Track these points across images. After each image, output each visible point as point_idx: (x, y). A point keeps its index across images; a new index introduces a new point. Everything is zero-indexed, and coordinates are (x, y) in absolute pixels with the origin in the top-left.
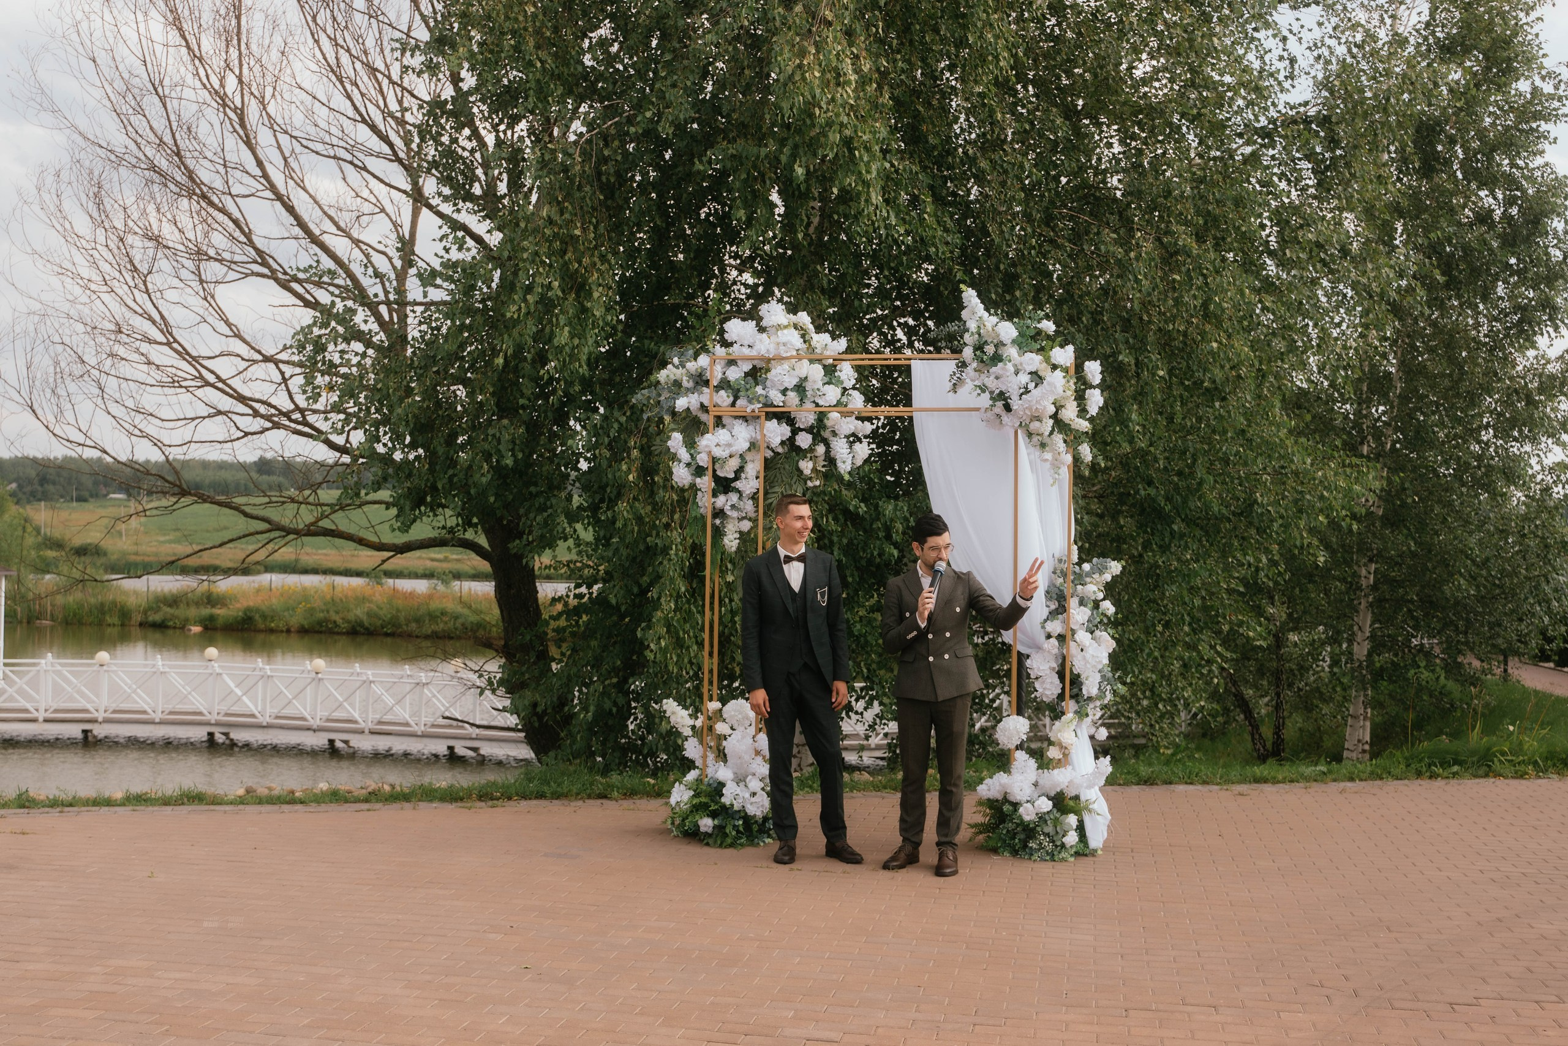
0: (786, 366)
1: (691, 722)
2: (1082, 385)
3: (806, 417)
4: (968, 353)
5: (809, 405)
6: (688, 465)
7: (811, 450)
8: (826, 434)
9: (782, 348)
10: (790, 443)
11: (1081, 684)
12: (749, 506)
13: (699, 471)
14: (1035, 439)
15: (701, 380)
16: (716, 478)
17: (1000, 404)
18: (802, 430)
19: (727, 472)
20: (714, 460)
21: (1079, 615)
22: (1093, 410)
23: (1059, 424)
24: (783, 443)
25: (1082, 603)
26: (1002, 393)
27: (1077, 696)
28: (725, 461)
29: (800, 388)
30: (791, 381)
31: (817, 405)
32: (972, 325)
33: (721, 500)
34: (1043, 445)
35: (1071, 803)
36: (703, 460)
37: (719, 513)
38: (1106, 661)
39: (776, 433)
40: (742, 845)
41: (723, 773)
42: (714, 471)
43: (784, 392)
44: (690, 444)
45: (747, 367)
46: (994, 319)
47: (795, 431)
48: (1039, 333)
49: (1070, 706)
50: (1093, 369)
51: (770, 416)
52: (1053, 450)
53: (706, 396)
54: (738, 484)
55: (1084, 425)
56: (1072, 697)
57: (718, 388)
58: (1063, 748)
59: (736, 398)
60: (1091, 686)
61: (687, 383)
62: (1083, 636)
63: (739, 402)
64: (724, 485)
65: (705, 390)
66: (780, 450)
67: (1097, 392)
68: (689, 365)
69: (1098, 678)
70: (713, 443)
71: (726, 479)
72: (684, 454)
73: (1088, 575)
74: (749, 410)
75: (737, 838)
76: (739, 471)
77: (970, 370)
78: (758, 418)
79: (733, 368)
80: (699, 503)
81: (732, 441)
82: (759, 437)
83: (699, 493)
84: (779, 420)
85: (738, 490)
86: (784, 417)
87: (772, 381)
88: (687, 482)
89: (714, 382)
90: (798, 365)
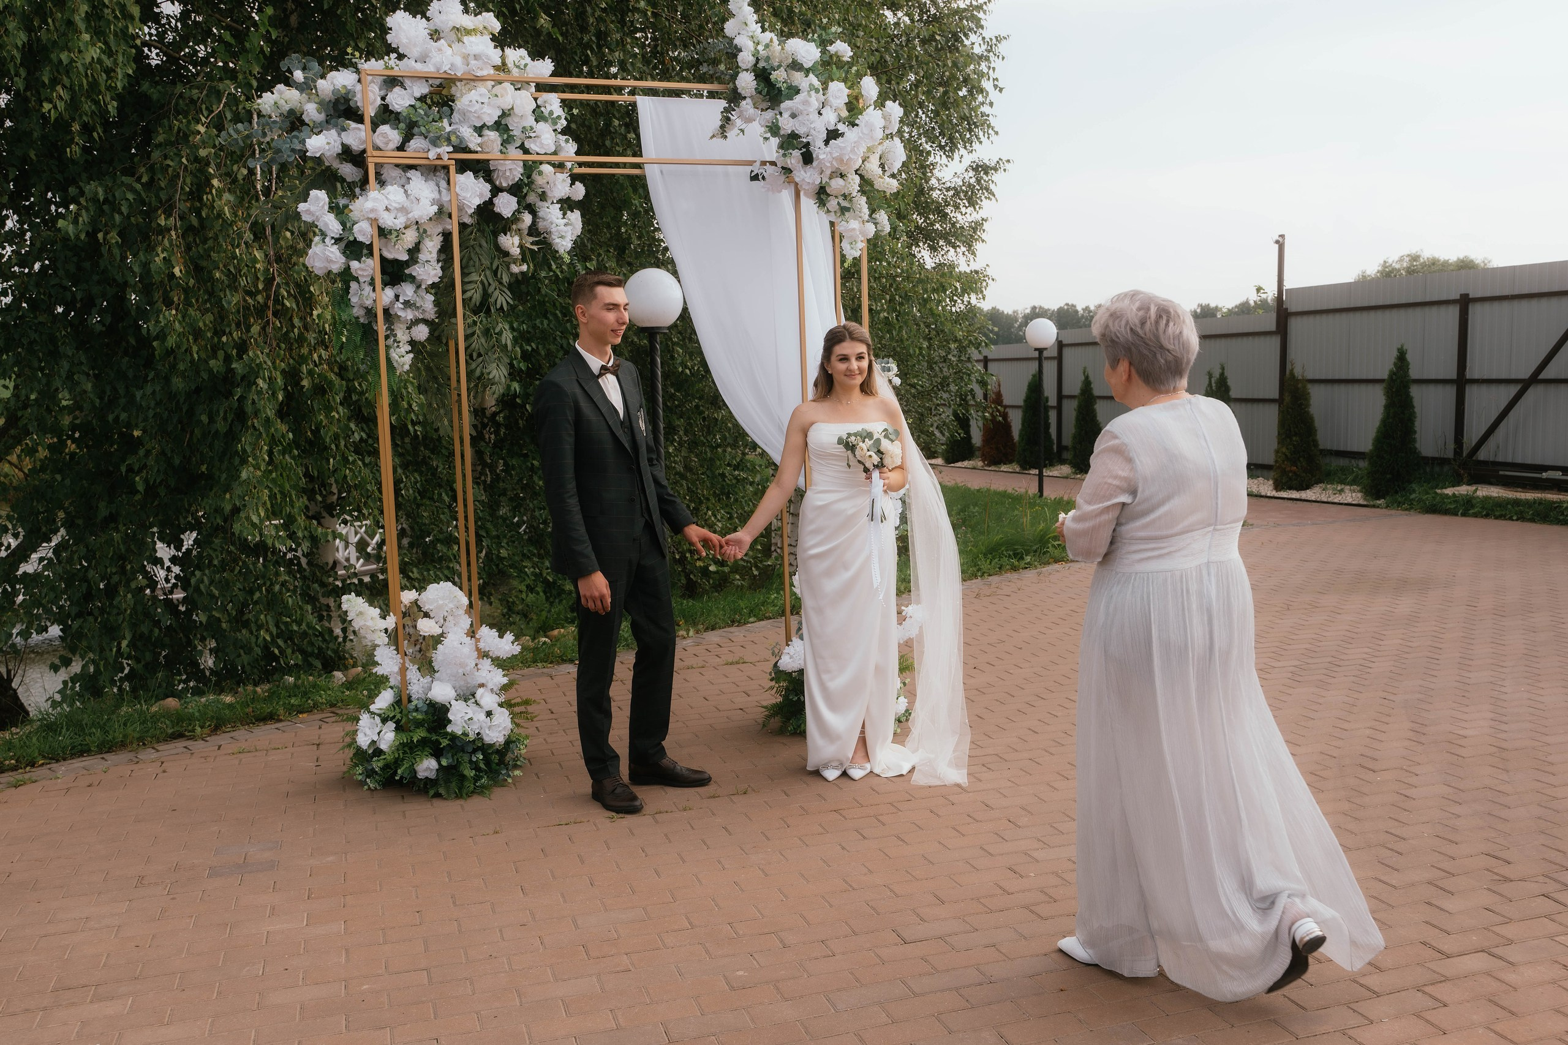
0: (480, 89)
1: (382, 623)
3: (511, 171)
4: (745, 82)
5: (513, 151)
6: (337, 241)
7: (516, 218)
8: (532, 198)
9: (473, 62)
10: (486, 210)
13: (354, 249)
15: (344, 110)
16: (385, 262)
18: (501, 190)
19: (399, 251)
20: (383, 232)
23: (864, 183)
24: (477, 209)
26: (795, 138)
28: (397, 233)
29: (503, 125)
30: (491, 115)
31: (526, 151)
32: (745, 42)
33: (387, 294)
36: (363, 232)
39: (470, 192)
40: (485, 788)
41: (442, 691)
42: (382, 249)
43: (479, 130)
44: (341, 208)
45: (420, 89)
47: (496, 190)
48: (832, 60)
51: (463, 166)
52: (857, 217)
53: (356, 136)
54: (416, 271)
55: (887, 184)
57: (374, 122)
59: (408, 136)
61: (313, 114)
63: (413, 144)
64: (394, 272)
65: (352, 124)
66: (471, 220)
67: (898, 142)
68: (321, 84)
70: (377, 205)
71: (398, 262)
72: (332, 224)
74: (432, 155)
75: (477, 778)
76: (414, 251)
77: (746, 105)
78: (446, 168)
79: (397, 90)
80: (354, 300)
81: (407, 204)
82: (446, 198)
83: (354, 285)
84: (476, 173)
85: (412, 279)
86: (482, 169)
87: (464, 114)
88: (336, 267)
89: (370, 111)
90: (498, 89)
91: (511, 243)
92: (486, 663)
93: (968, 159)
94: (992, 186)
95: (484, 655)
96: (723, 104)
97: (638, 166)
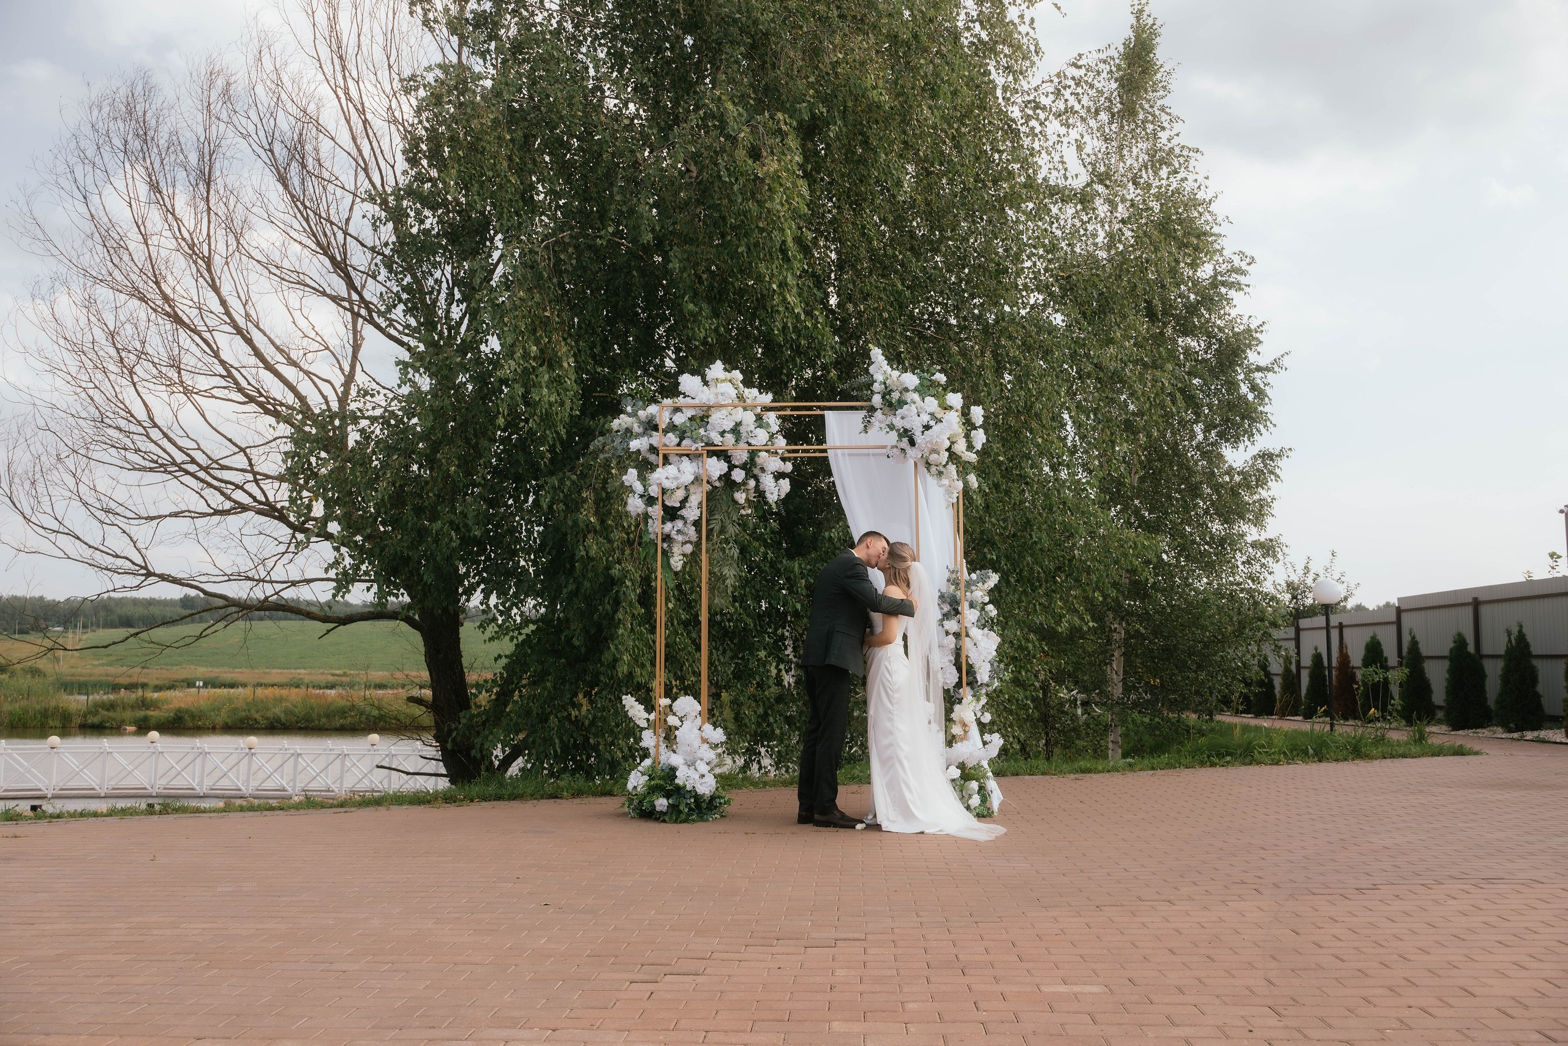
0: (724, 412)
1: (646, 715)
2: (969, 424)
3: (740, 456)
4: (877, 400)
5: (742, 445)
7: (744, 483)
8: (756, 471)
9: (720, 397)
10: (726, 478)
11: (975, 673)
12: (691, 531)
13: (650, 501)
14: (933, 469)
15: (651, 426)
16: (665, 508)
17: (905, 440)
18: (736, 467)
19: (674, 502)
20: (664, 491)
21: (971, 616)
22: (979, 447)
23: (953, 457)
24: (720, 478)
25: (972, 606)
26: (906, 431)
27: (973, 683)
28: (673, 491)
29: (736, 430)
30: (729, 425)
31: (750, 444)
32: (879, 377)
33: (668, 526)
34: (940, 473)
35: (972, 771)
36: (654, 491)
37: (667, 538)
38: (995, 653)
39: (716, 468)
40: (693, 820)
41: (676, 760)
42: (663, 501)
43: (723, 434)
44: (642, 478)
45: (690, 413)
46: (896, 373)
47: (732, 467)
48: (934, 384)
49: (967, 693)
50: (977, 413)
51: (711, 454)
52: (948, 477)
53: (656, 439)
54: (683, 512)
55: (972, 457)
56: (968, 684)
57: (666, 432)
58: (964, 725)
59: (682, 439)
60: (983, 674)
61: (637, 429)
62: (975, 632)
63: (684, 442)
64: (671, 514)
65: (654, 433)
66: (717, 484)
67: (981, 431)
68: (641, 413)
69: (988, 667)
70: (663, 476)
71: (673, 508)
72: (638, 487)
73: (975, 583)
74: (693, 448)
75: (688, 815)
76: (684, 501)
77: (879, 414)
78: (700, 455)
79: (678, 414)
80: (650, 529)
81: (679, 475)
82: (701, 472)
83: (650, 521)
84: (718, 457)
85: (683, 518)
86: (723, 455)
87: (713, 425)
88: (640, 511)
89: (663, 426)
90: (734, 412)
91: (740, 497)
92: (706, 746)
93: (1254, 450)
94: (1277, 471)
95: (704, 741)
96: (864, 413)
97: (825, 451)
